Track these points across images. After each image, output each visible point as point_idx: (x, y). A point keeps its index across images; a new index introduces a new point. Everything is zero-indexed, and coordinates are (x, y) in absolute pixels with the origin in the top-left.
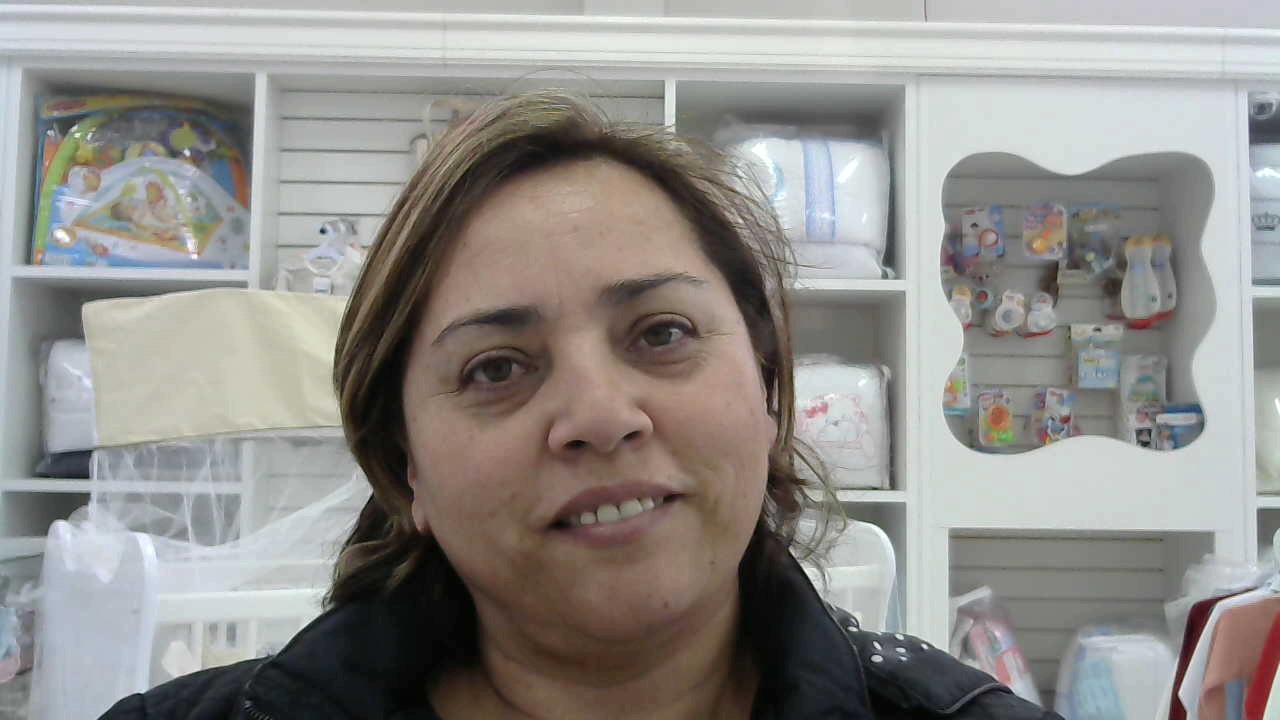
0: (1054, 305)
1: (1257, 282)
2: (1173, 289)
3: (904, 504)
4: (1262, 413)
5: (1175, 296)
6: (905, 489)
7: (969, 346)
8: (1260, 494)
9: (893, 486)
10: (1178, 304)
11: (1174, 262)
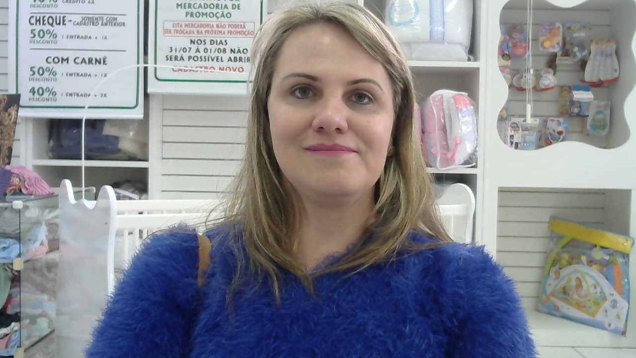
0: (554, 74)
2: (617, 67)
3: (476, 175)
5: (618, 71)
6: (477, 168)
7: (511, 96)
10: (619, 74)
11: (617, 53)
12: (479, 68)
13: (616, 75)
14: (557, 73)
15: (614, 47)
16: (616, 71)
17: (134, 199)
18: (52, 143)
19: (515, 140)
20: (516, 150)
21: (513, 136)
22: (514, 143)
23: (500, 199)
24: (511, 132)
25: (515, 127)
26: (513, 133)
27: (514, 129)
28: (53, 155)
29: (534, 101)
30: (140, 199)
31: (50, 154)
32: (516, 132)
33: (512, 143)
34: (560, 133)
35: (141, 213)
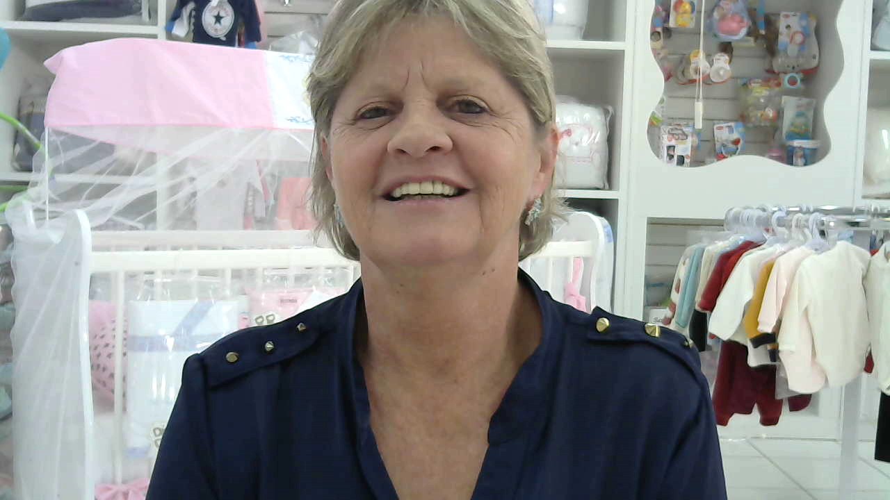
0: (730, 61)
1: (874, 48)
2: (815, 50)
3: (617, 200)
4: (871, 140)
5: (817, 58)
6: (619, 190)
7: (668, 90)
8: (864, 197)
9: (610, 188)
10: (819, 62)
11: (818, 32)
12: (624, 51)
13: (814, 63)
14: (733, 60)
15: (814, 24)
16: (814, 57)
17: (138, 229)
18: (18, 148)
19: (678, 152)
20: (680, 168)
21: (674, 147)
22: (676, 158)
23: (650, 234)
24: (669, 141)
25: (678, 135)
26: (673, 143)
27: (677, 137)
28: (21, 167)
29: (704, 98)
30: (146, 228)
31: (16, 165)
32: (680, 141)
33: (671, 157)
34: (736, 142)
35: (147, 249)
